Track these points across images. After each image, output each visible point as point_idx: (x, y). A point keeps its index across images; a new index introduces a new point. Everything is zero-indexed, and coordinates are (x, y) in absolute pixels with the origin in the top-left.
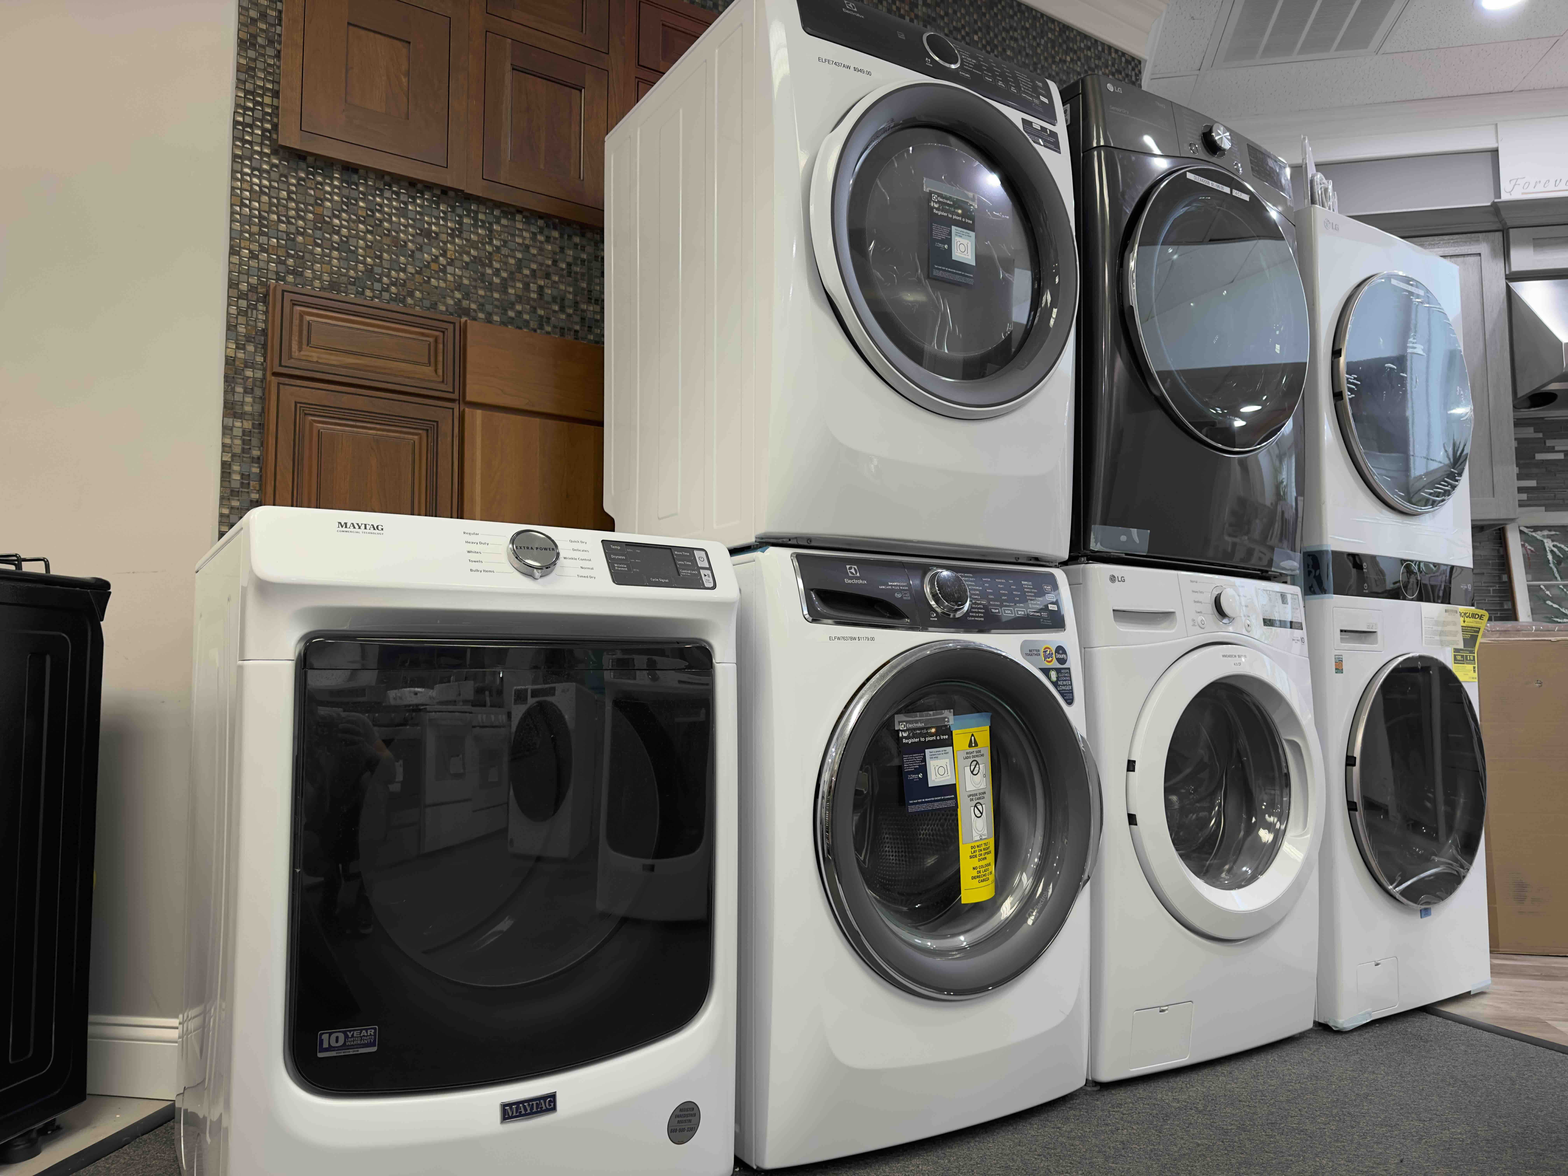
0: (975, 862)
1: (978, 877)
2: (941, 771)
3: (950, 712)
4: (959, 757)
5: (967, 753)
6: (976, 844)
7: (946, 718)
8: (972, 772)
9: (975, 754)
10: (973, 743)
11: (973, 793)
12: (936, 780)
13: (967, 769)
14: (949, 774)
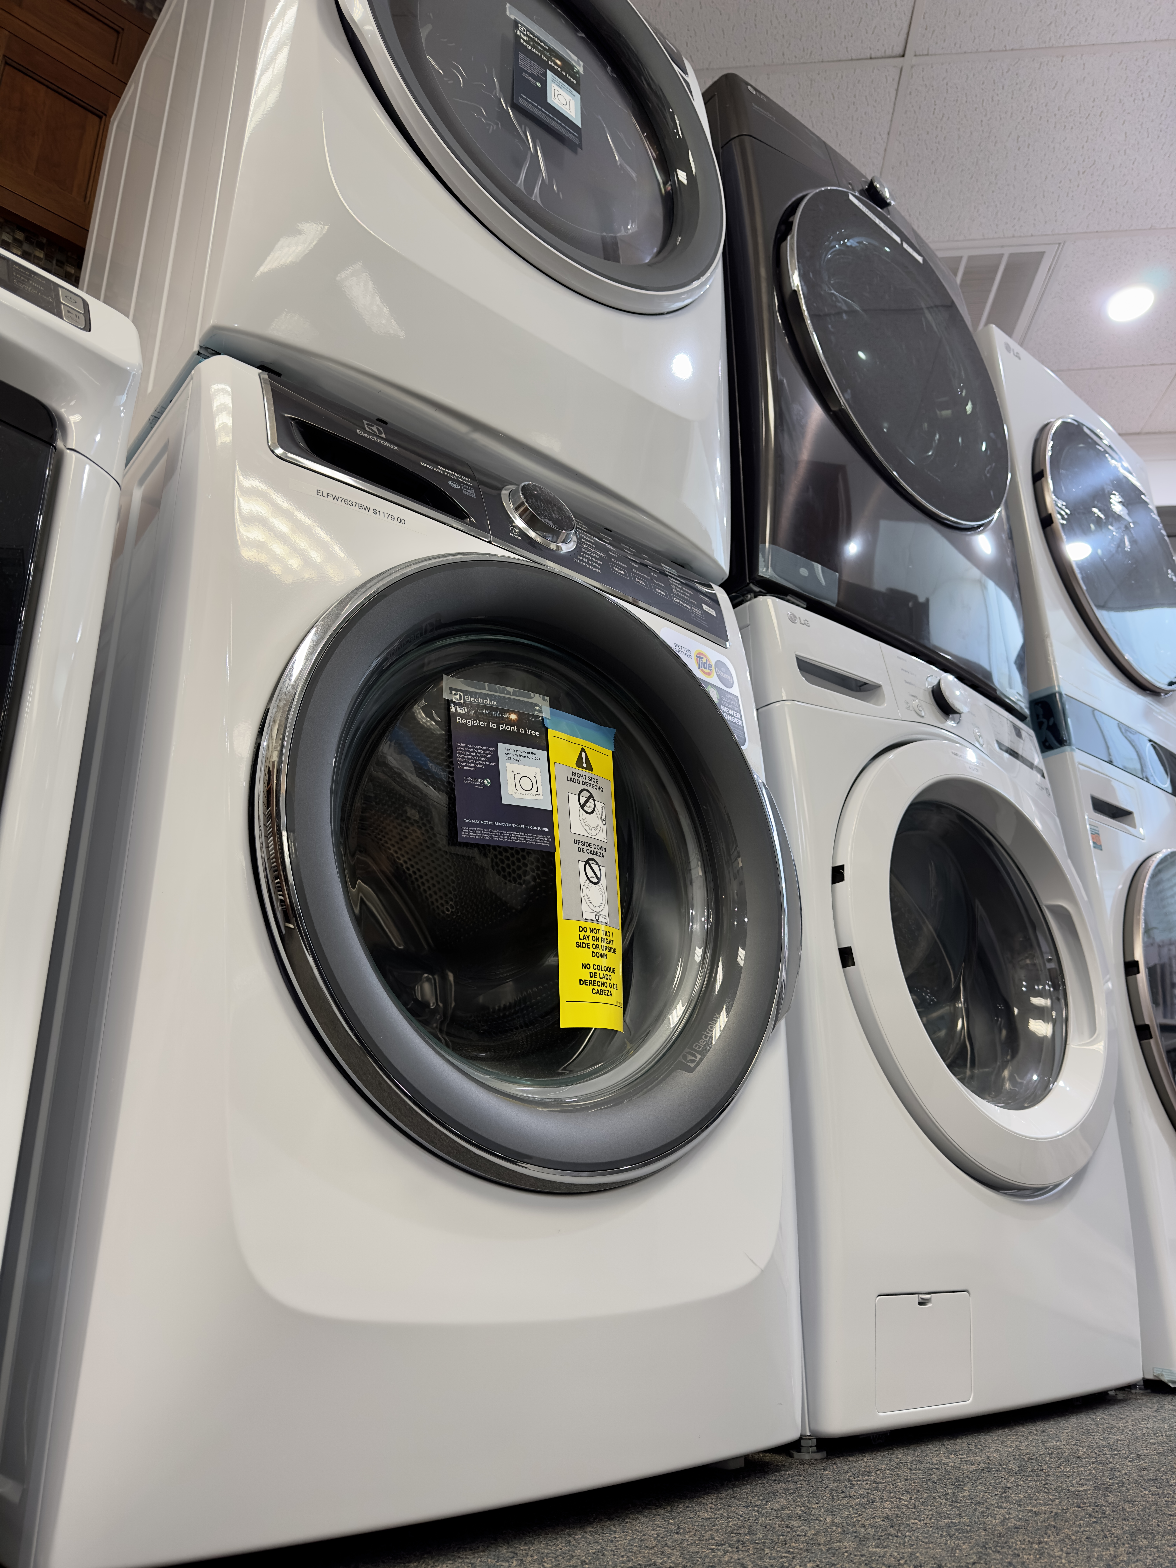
0: (586, 956)
1: (591, 982)
2: (526, 783)
3: (544, 700)
4: (560, 776)
5: (573, 773)
6: (589, 925)
7: (536, 705)
8: (582, 806)
9: (587, 780)
10: (583, 762)
11: (585, 840)
12: (515, 796)
13: (574, 799)
14: (540, 791)
